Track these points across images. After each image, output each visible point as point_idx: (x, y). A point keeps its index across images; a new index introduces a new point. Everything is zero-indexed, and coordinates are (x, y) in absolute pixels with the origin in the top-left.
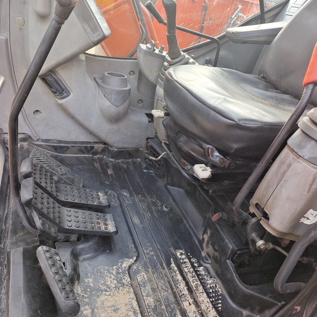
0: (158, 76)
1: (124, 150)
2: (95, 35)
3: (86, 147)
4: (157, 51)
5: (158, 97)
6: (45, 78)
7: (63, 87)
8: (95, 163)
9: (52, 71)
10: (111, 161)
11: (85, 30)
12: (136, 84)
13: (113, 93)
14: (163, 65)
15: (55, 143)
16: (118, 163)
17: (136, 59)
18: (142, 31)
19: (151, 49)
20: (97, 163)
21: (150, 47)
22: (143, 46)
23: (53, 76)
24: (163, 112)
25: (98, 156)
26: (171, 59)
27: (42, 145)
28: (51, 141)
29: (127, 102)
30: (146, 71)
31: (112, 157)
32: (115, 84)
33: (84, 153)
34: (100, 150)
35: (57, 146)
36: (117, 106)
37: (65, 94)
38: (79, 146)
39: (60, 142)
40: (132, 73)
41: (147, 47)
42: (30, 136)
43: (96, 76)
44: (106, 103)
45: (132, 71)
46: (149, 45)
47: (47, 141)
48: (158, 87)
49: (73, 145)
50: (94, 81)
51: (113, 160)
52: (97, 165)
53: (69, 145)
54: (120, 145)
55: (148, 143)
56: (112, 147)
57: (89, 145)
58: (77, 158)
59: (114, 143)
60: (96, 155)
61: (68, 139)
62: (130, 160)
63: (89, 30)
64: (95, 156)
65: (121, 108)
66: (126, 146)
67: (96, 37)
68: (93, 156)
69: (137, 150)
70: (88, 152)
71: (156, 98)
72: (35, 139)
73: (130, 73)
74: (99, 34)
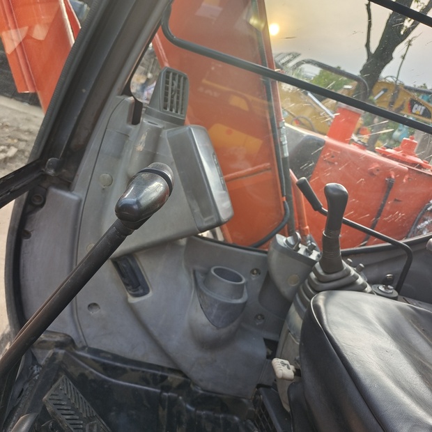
0: (297, 290)
1: (214, 395)
2: (206, 219)
3: (154, 375)
4: (301, 252)
5: (290, 326)
6: (118, 262)
7: (140, 280)
8: (161, 408)
9: (130, 255)
10: (188, 411)
11: (192, 210)
12: (259, 290)
13: (216, 305)
14: (308, 276)
15: (108, 359)
16: (200, 416)
17: (266, 253)
18: (285, 209)
19: (293, 246)
20: (164, 409)
21: (292, 243)
22: (281, 240)
23: (130, 261)
24: (292, 367)
25: (169, 394)
26: (324, 272)
27: (86, 358)
28: (102, 354)
29: (235, 323)
30: (278, 278)
31: (192, 404)
32: (222, 291)
33: (148, 384)
34: (175, 384)
35: (108, 364)
36: (218, 328)
37: (141, 291)
38: (143, 372)
39: (116, 357)
40: (255, 272)
41: (287, 241)
42: (72, 341)
43: (198, 267)
44: (201, 318)
45: (257, 270)
46: (290, 239)
47: (96, 352)
48: (293, 309)
49: (134, 368)
50: (192, 276)
51: (192, 409)
52: (163, 413)
53: (128, 367)
54: (210, 387)
55: (258, 393)
56: (195, 385)
57: (160, 373)
58: (135, 390)
59: (201, 380)
60: (167, 392)
61: (130, 356)
62: (221, 416)
63: (197, 210)
64: (165, 394)
65: (224, 332)
66: (219, 389)
67: (206, 222)
68: (161, 393)
69: (237, 400)
70: (155, 385)
71: (286, 327)
72: (79, 346)
73: (252, 272)
74: (212, 219)
